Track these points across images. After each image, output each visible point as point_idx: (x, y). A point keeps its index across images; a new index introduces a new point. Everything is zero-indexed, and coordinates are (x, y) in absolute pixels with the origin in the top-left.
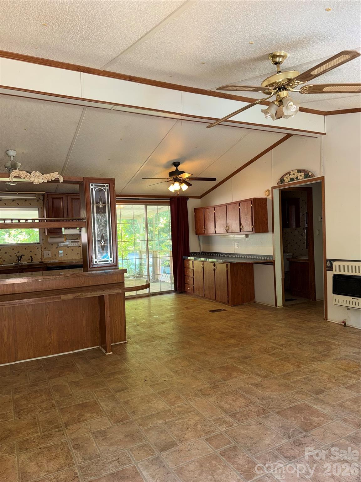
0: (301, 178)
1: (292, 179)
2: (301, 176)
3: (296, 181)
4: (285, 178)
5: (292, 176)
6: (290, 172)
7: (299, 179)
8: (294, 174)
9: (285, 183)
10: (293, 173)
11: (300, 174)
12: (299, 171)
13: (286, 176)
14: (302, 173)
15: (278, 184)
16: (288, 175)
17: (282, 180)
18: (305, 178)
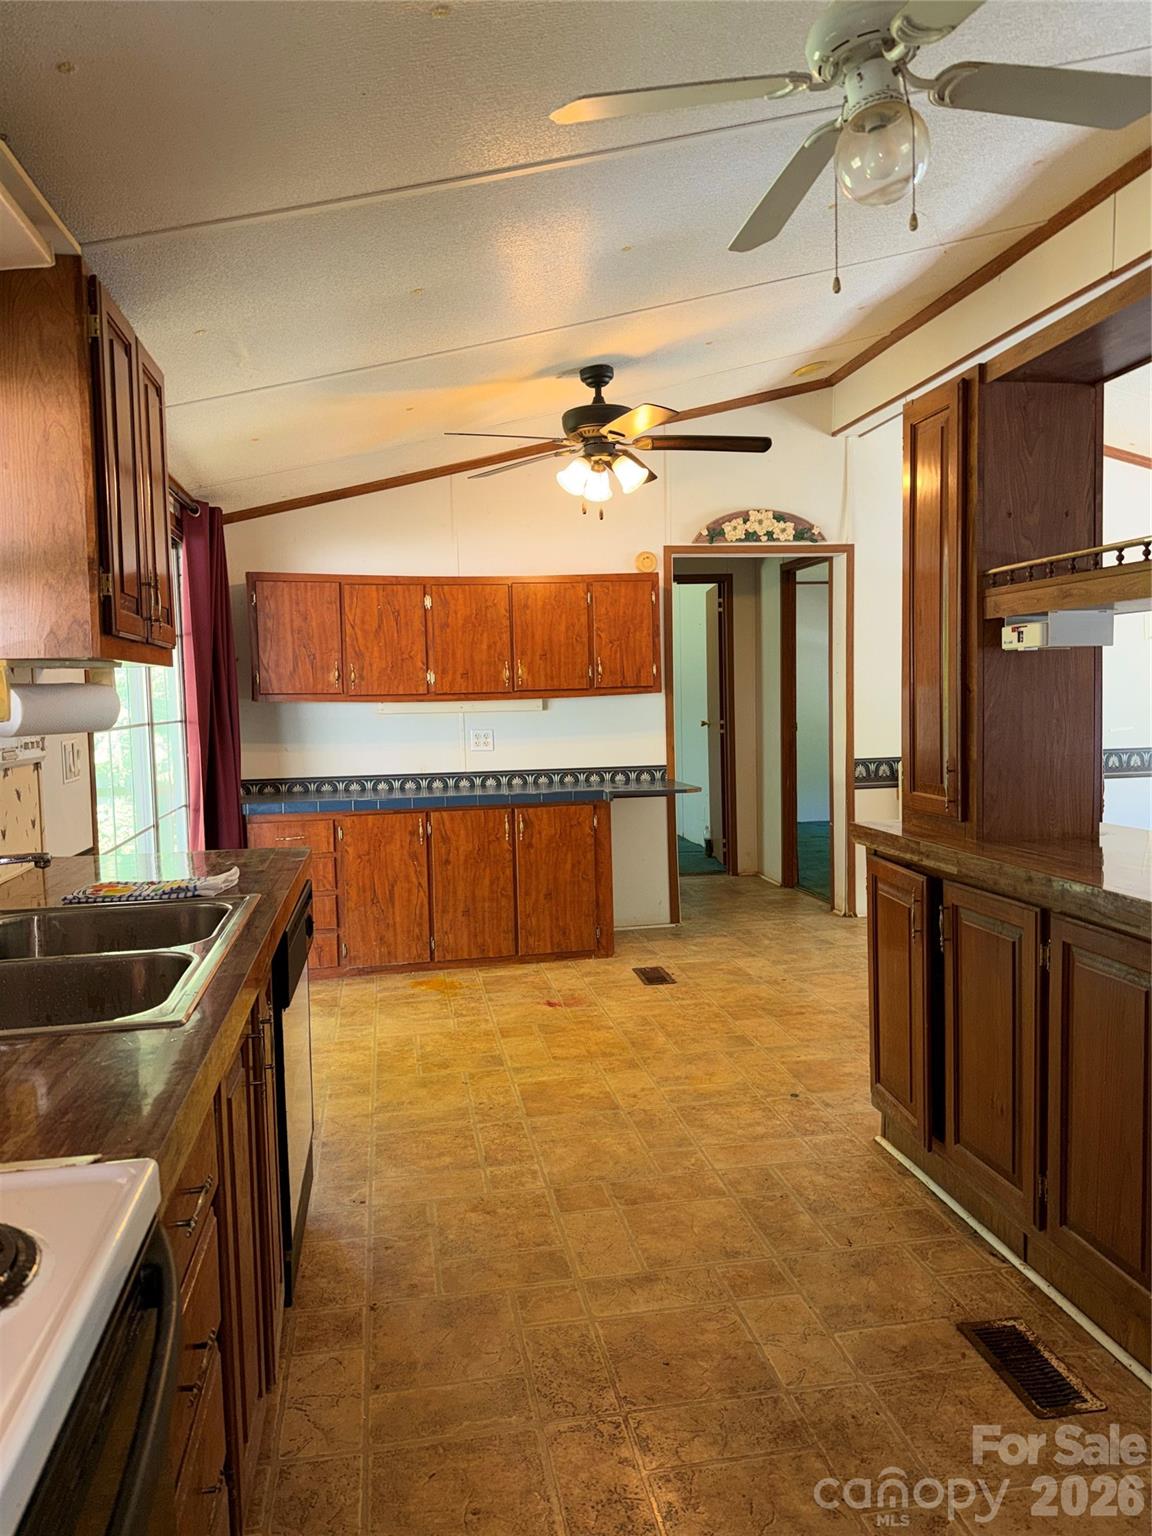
0: (782, 537)
1: (751, 536)
2: (784, 530)
3: (764, 542)
4: (727, 527)
5: (752, 526)
6: (747, 512)
7: (778, 540)
8: (760, 522)
9: (726, 540)
10: (759, 516)
11: (782, 525)
12: (779, 517)
13: (734, 522)
14: (788, 524)
15: (696, 540)
16: (740, 521)
17: (715, 531)
18: (797, 537)
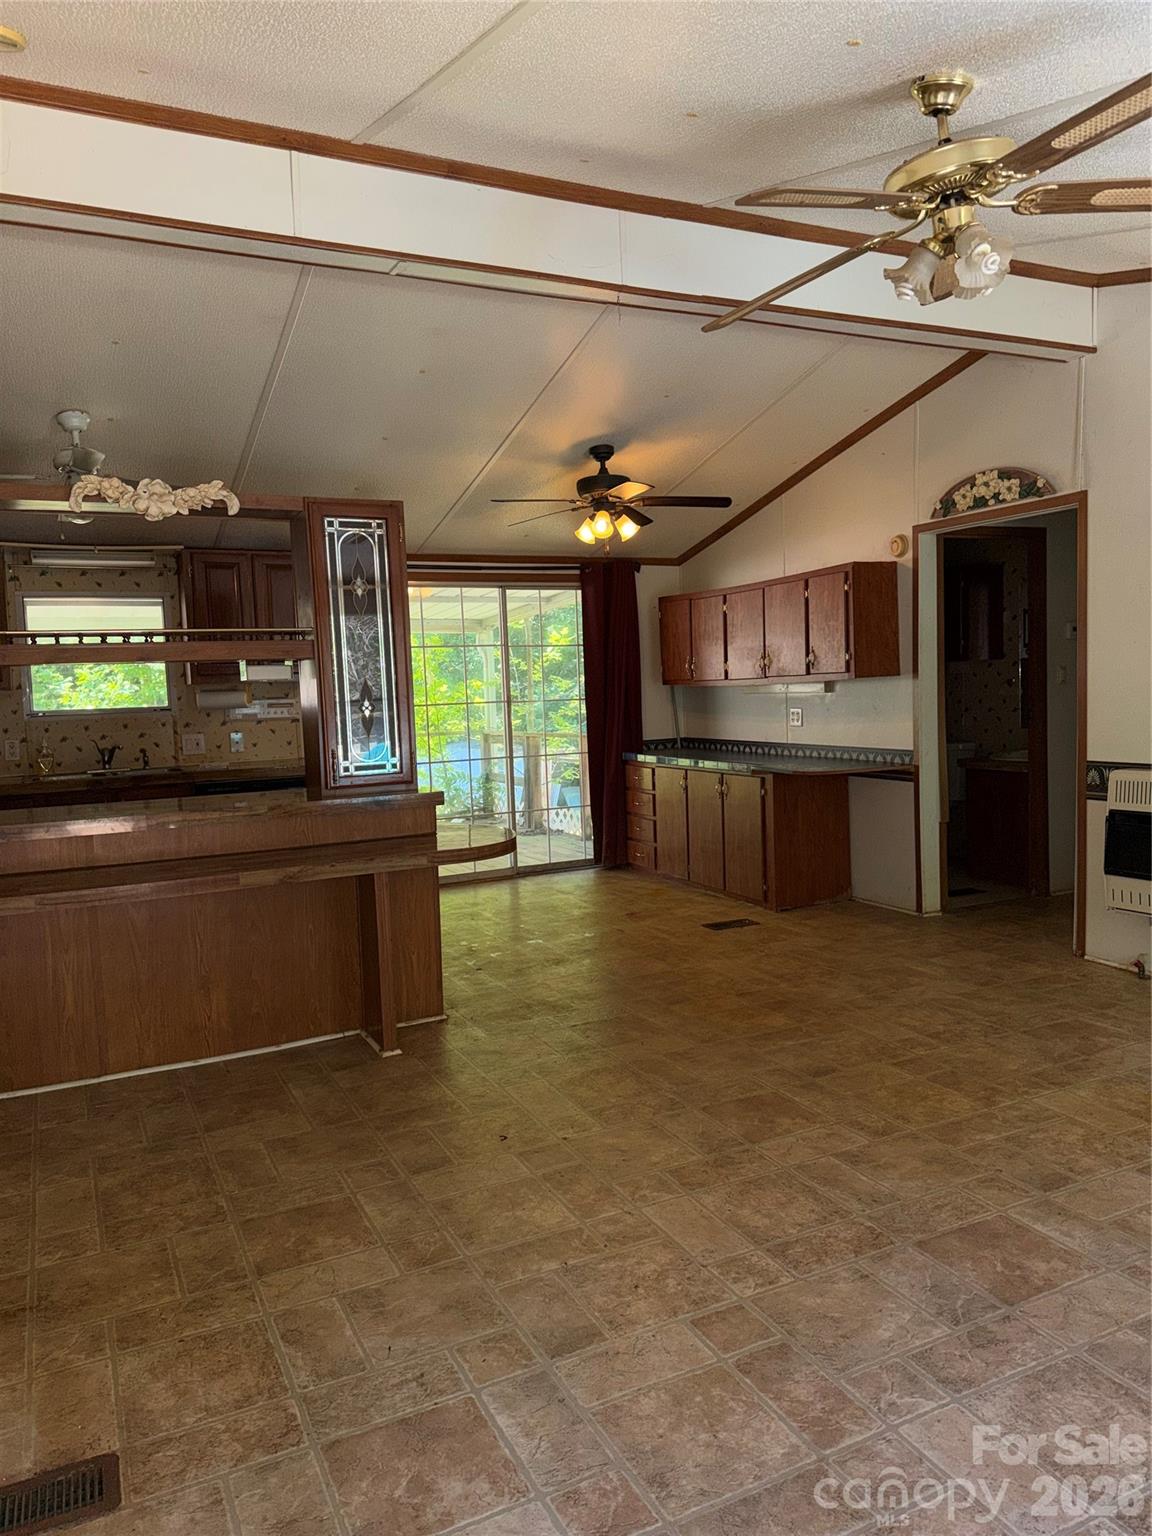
0: (1009, 497)
1: (980, 502)
2: (1009, 489)
3: (992, 505)
4: (957, 497)
5: (982, 491)
6: (974, 476)
7: (1004, 501)
8: (986, 484)
9: (958, 512)
10: (985, 479)
11: (1007, 483)
12: (1005, 474)
13: (962, 491)
14: (1013, 481)
15: (933, 516)
16: (968, 487)
17: (947, 503)
18: (1022, 496)
